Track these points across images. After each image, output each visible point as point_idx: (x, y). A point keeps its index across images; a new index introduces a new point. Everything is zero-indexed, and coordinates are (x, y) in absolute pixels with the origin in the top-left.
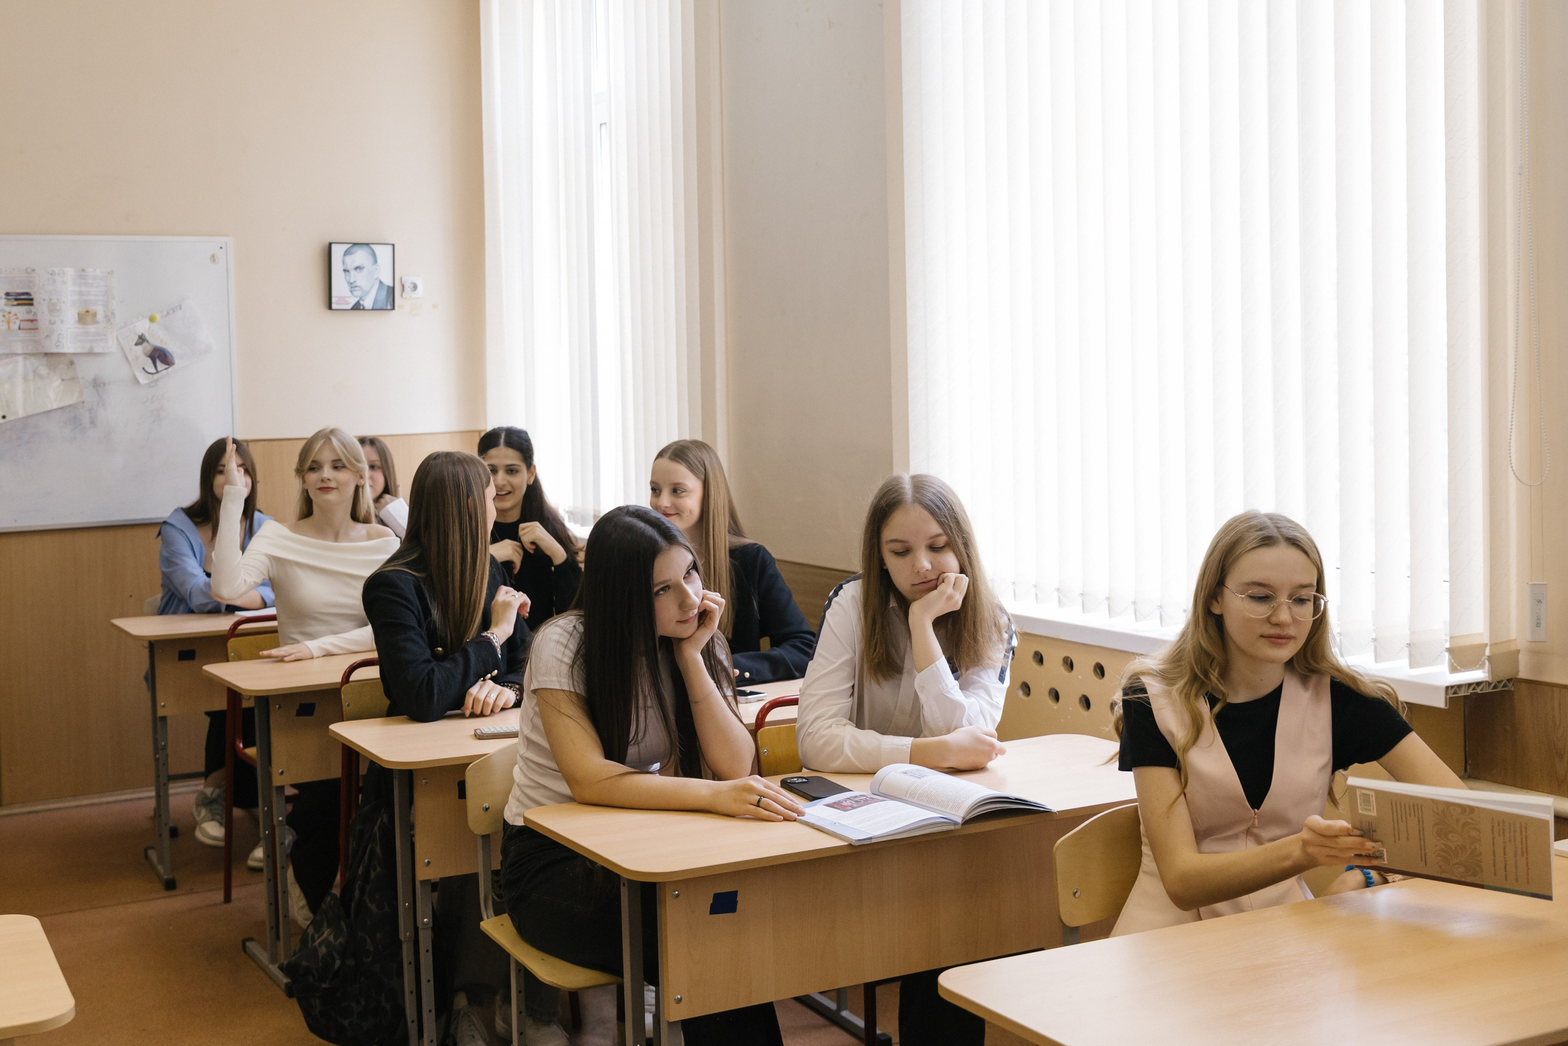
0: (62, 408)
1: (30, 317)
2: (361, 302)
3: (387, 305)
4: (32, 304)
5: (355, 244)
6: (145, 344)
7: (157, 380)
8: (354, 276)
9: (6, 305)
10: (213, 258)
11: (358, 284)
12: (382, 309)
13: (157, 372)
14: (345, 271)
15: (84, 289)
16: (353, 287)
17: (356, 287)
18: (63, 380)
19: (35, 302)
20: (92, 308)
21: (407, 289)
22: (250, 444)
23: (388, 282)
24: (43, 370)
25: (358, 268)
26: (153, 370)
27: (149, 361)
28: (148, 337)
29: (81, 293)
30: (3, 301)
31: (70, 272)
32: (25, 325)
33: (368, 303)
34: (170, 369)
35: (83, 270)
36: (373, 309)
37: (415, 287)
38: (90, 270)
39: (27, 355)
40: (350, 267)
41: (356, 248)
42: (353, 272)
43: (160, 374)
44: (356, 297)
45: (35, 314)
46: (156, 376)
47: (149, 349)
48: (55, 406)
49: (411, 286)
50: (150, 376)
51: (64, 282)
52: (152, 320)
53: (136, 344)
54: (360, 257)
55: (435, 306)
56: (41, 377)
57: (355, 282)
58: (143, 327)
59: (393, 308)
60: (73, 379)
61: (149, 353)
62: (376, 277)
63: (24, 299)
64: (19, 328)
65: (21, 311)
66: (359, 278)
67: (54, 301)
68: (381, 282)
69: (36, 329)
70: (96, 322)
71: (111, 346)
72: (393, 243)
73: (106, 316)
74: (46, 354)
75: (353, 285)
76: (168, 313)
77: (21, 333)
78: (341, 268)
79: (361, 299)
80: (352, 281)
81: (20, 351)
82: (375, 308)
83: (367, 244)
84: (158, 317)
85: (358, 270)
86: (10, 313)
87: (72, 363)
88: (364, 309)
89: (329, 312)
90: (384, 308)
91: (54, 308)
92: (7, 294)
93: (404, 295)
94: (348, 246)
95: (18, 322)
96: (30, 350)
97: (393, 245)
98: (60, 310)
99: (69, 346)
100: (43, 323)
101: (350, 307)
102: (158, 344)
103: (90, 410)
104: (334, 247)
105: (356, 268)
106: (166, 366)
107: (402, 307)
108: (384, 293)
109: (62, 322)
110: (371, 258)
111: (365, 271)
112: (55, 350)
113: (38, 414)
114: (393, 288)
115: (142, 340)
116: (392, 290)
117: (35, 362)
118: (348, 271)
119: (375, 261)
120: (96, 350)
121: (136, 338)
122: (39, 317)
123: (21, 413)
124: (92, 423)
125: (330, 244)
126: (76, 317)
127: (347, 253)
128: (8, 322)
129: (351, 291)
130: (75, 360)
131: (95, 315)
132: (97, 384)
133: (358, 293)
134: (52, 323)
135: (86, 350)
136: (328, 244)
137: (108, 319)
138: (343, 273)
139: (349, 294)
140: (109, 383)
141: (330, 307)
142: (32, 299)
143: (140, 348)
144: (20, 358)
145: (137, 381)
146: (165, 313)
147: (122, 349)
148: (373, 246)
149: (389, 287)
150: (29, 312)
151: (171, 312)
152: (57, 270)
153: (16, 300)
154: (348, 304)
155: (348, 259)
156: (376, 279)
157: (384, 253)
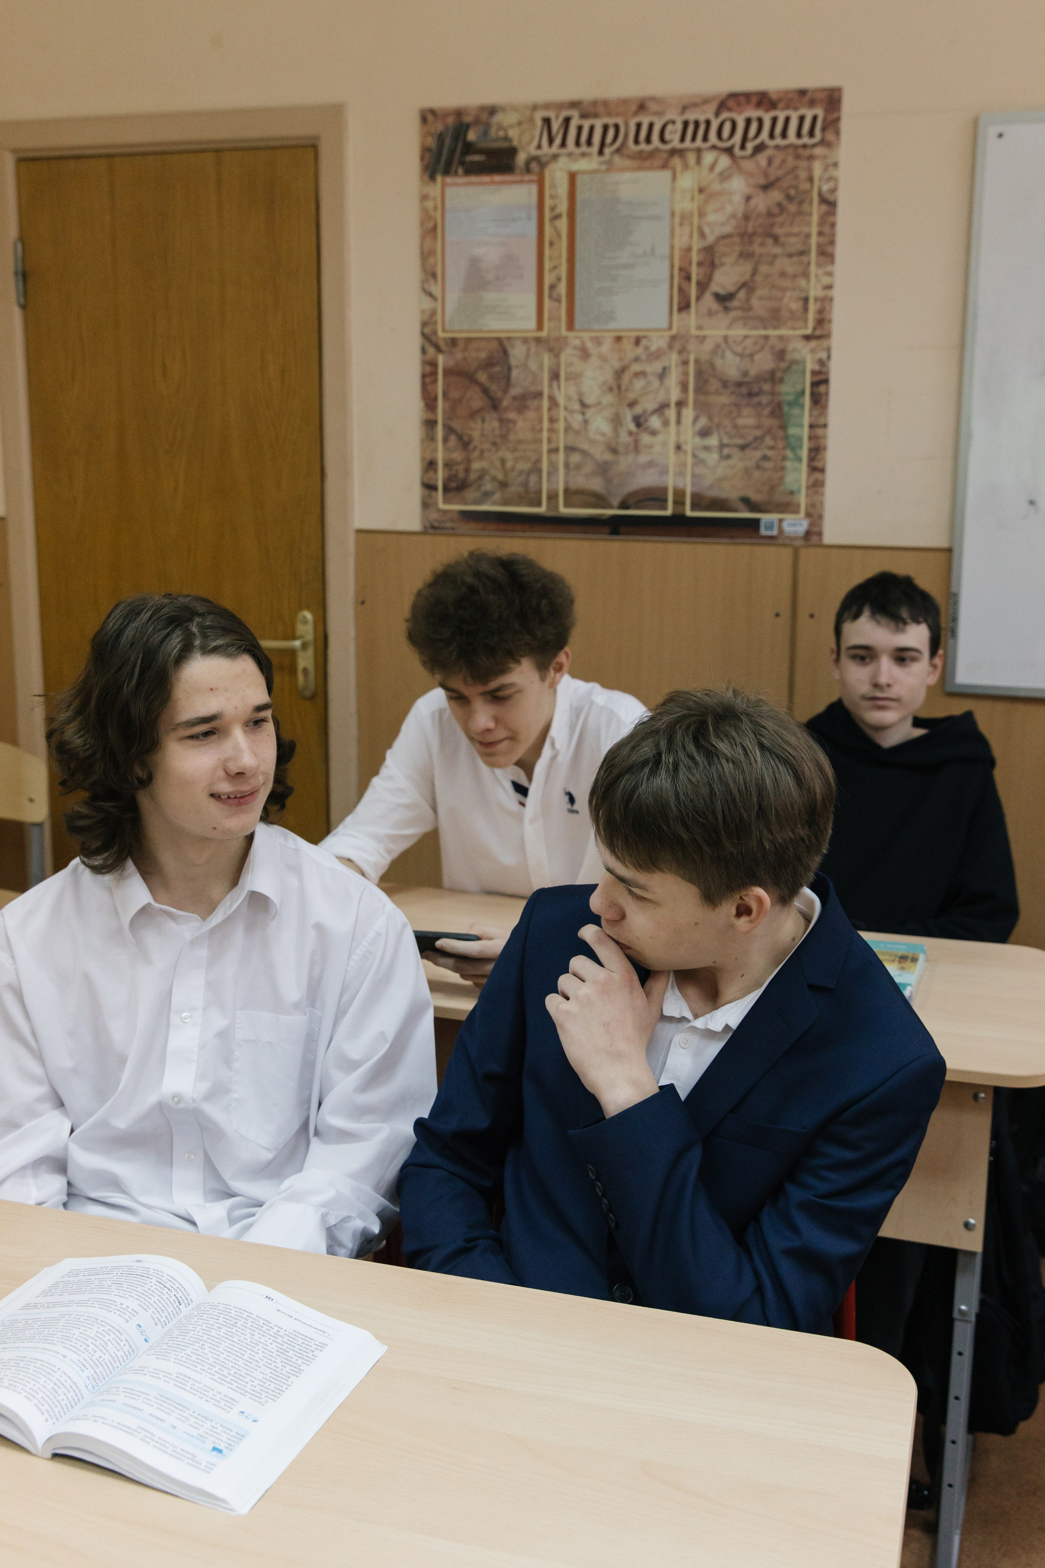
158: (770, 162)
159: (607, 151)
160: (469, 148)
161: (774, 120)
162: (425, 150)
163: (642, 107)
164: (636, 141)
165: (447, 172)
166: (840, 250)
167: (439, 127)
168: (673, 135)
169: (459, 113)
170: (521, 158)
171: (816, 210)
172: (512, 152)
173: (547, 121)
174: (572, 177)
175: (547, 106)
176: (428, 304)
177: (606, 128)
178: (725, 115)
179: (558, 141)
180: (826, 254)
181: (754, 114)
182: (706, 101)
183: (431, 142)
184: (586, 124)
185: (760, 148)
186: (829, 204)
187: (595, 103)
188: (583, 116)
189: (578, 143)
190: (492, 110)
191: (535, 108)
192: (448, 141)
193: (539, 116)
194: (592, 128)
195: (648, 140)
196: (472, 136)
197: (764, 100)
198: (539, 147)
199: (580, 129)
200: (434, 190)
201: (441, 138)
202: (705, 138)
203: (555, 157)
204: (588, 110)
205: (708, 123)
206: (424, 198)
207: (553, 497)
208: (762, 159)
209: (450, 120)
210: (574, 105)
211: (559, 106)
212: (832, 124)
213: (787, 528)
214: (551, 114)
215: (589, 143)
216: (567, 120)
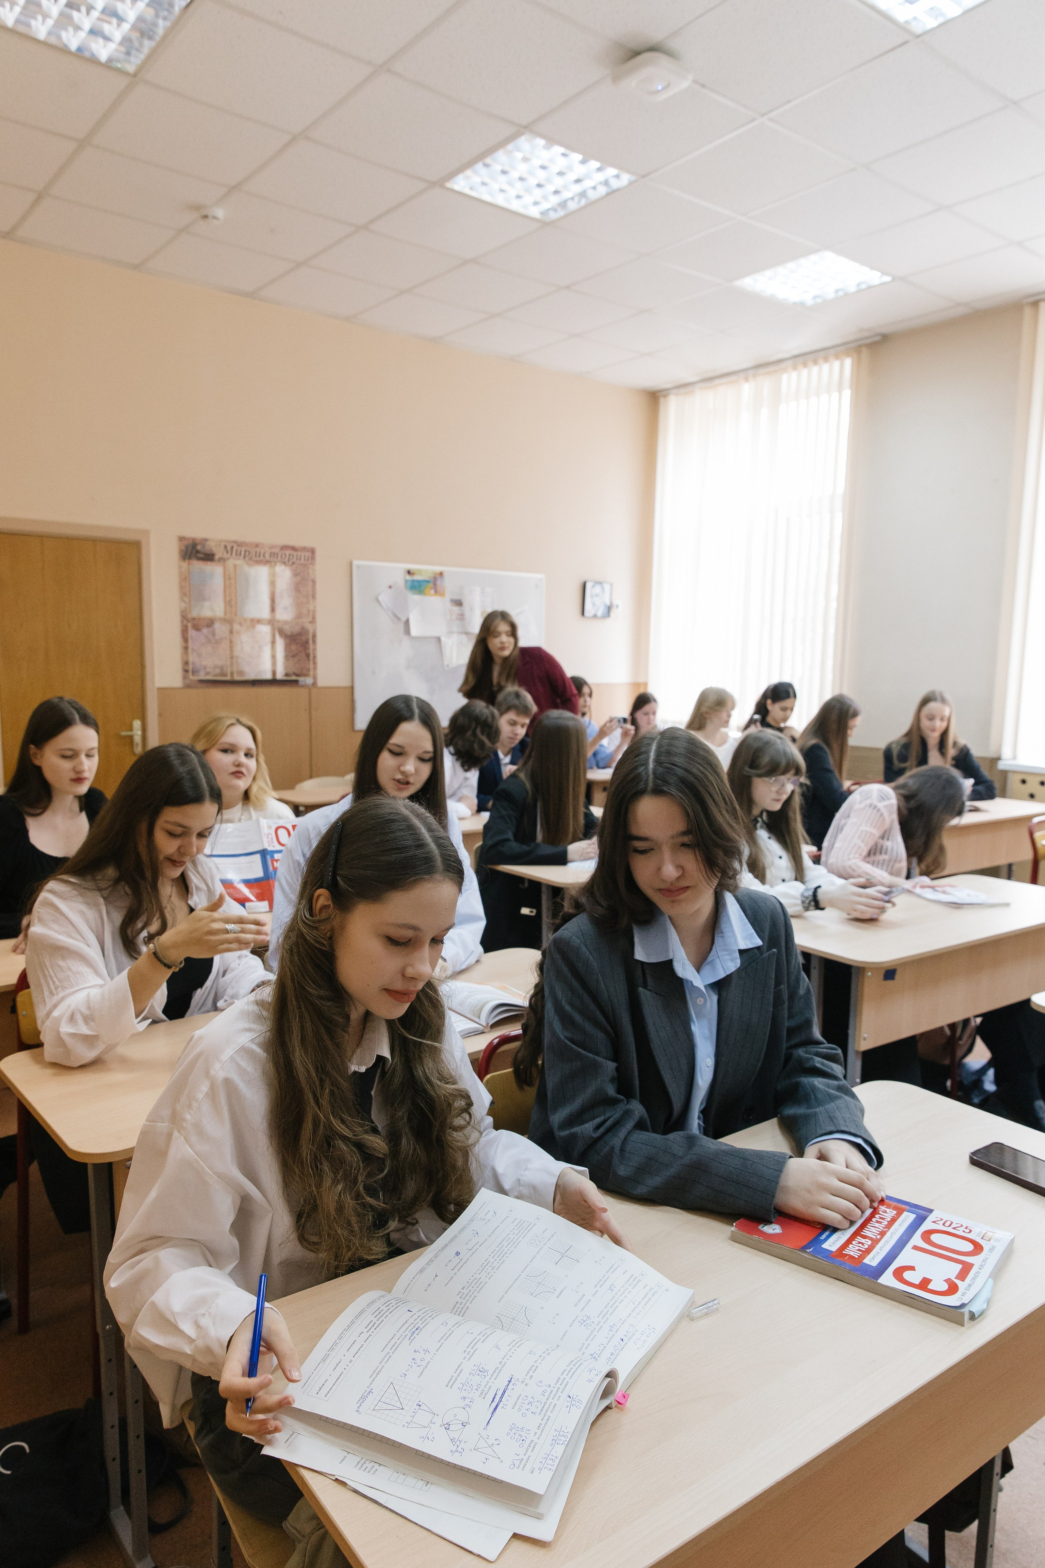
1: (461, 612)
2: (596, 613)
3: (607, 615)
4: (462, 606)
5: (595, 582)
8: (595, 599)
9: (451, 605)
10: (537, 586)
11: (596, 604)
12: (605, 618)
15: (483, 599)
16: (594, 604)
19: (464, 605)
23: (608, 603)
24: (465, 641)
25: (597, 595)
29: (482, 601)
30: (450, 603)
31: (478, 590)
32: (459, 616)
33: (600, 614)
35: (484, 589)
38: (486, 589)
39: (459, 633)
40: (594, 594)
41: (595, 584)
42: (595, 597)
44: (595, 610)
45: (463, 611)
51: (475, 595)
54: (598, 589)
55: (627, 617)
59: (610, 617)
62: (604, 600)
63: (459, 603)
64: (456, 618)
65: (456, 609)
66: (596, 601)
67: (472, 604)
68: (605, 603)
69: (464, 619)
74: (466, 632)
77: (456, 621)
78: (590, 595)
80: (594, 602)
81: (455, 630)
82: (603, 616)
83: (601, 583)
86: (452, 610)
88: (598, 617)
91: (471, 608)
92: (451, 600)
94: (592, 584)
95: (455, 614)
96: (460, 630)
98: (474, 610)
100: (467, 616)
101: (591, 615)
108: (606, 609)
110: (602, 590)
111: (600, 597)
114: (611, 607)
116: (609, 609)
117: (463, 637)
118: (593, 597)
119: (604, 592)
123: (455, 664)
127: (593, 586)
128: (451, 615)
129: (593, 608)
133: (596, 608)
134: (471, 616)
138: (590, 597)
142: (463, 603)
144: (456, 634)
148: (604, 585)
149: (609, 606)
150: (460, 610)
152: (473, 588)
153: (455, 603)
155: (593, 590)
157: (607, 587)
158: (297, 568)
159: (247, 558)
160: (198, 552)
161: (297, 555)
162: (181, 551)
163: (257, 546)
164: (256, 556)
165: (190, 558)
166: (318, 596)
167: (186, 543)
168: (267, 555)
169: (194, 540)
170: (217, 557)
171: (310, 583)
172: (213, 555)
173: (226, 547)
174: (235, 566)
175: (226, 541)
176: (183, 605)
177: (245, 551)
178: (283, 552)
179: (229, 553)
180: (314, 597)
181: (291, 552)
182: (275, 547)
183: (183, 548)
184: (239, 549)
185: (293, 563)
186: (314, 582)
187: (242, 543)
188: (238, 546)
189: (236, 554)
190: (206, 540)
191: (221, 541)
192: (190, 549)
193: (223, 544)
194: (241, 551)
195: (260, 556)
196: (199, 547)
197: (294, 549)
198: (223, 554)
199: (237, 550)
200: (185, 565)
201: (187, 547)
202: (277, 558)
203: (228, 559)
204: (240, 544)
205: (278, 554)
206: (180, 567)
207: (232, 674)
208: (294, 566)
209: (191, 541)
210: (235, 542)
211: (230, 542)
212: (313, 558)
213: (307, 681)
214: (227, 544)
215: (240, 555)
216: (232, 547)
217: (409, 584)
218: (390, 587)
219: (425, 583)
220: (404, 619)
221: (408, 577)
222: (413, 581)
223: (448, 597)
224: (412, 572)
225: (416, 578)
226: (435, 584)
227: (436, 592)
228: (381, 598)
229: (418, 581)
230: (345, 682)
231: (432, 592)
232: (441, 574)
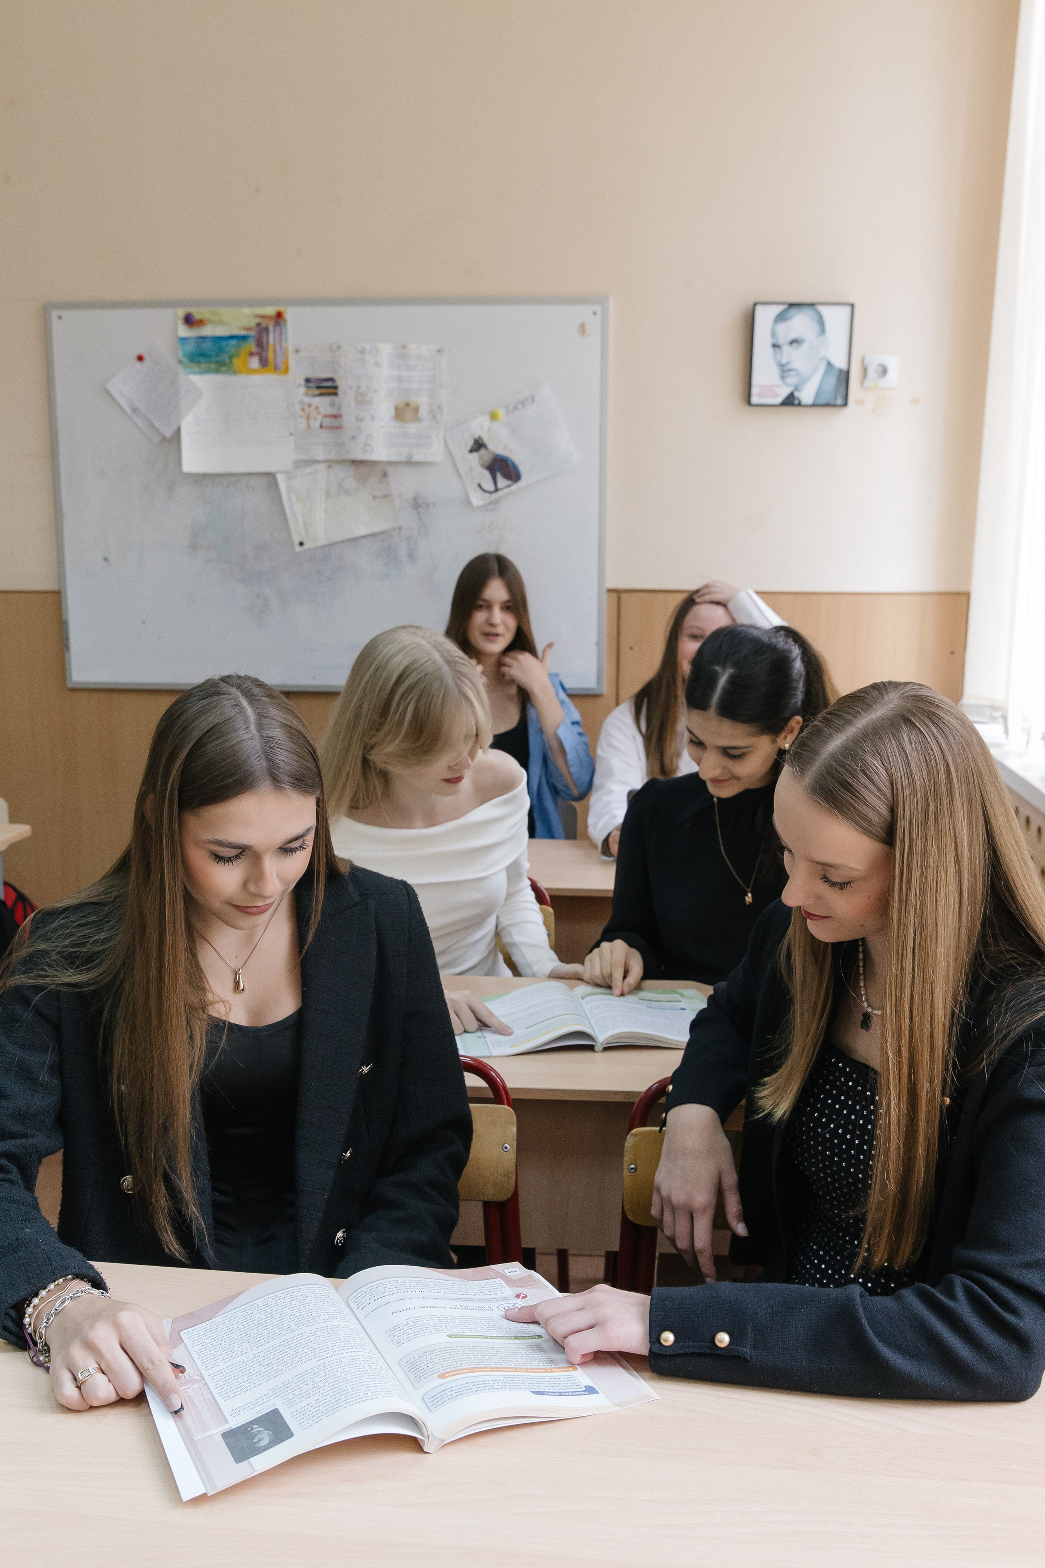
0: (373, 535)
1: (333, 411)
2: (797, 394)
3: (835, 398)
4: (335, 394)
5: (792, 305)
6: (483, 451)
7: (496, 502)
8: (789, 354)
9: (306, 394)
11: (793, 365)
12: (827, 405)
13: (497, 490)
14: (775, 346)
15: (404, 373)
16: (784, 370)
17: (789, 370)
18: (374, 497)
19: (340, 391)
20: (414, 400)
21: (872, 373)
22: (623, 596)
23: (840, 363)
24: (350, 483)
25: (794, 342)
26: (490, 486)
27: (487, 474)
28: (486, 441)
29: (400, 379)
30: (302, 390)
31: (386, 350)
32: (328, 422)
33: (806, 395)
34: (515, 487)
35: (404, 347)
36: (814, 405)
37: (884, 371)
38: (412, 347)
39: (330, 463)
40: (782, 340)
41: (793, 311)
42: (786, 349)
43: (499, 494)
44: (787, 385)
45: (339, 408)
46: (494, 496)
47: (487, 457)
48: (362, 531)
49: (880, 369)
50: (487, 495)
51: (377, 364)
52: (493, 417)
53: (471, 451)
54: (800, 323)
55: (915, 401)
56: (347, 493)
57: (789, 363)
58: (480, 427)
59: (845, 404)
60: (386, 496)
61: (487, 465)
62: (821, 355)
63: (327, 387)
64: (321, 427)
65: (323, 403)
66: (797, 358)
67: (363, 389)
68: (829, 364)
69: (339, 427)
70: (417, 419)
71: (435, 452)
72: (851, 300)
73: (431, 411)
74: (354, 462)
75: (786, 368)
76: (515, 408)
77: (324, 435)
78: (769, 341)
79: (797, 388)
80: (784, 361)
81: (321, 457)
82: (819, 401)
83: (811, 305)
84: (501, 413)
85: (795, 345)
86: (310, 405)
87: (385, 475)
88: (800, 404)
89: (748, 408)
90: (832, 403)
91: (362, 400)
92: (308, 380)
93: (866, 383)
94: (778, 309)
95: (320, 417)
96: (333, 456)
97: (852, 306)
98: (369, 402)
99: (380, 453)
100: (348, 420)
101: (779, 400)
102: (500, 451)
103: (409, 538)
104: (759, 310)
105: (792, 342)
106: (508, 482)
107: (860, 402)
108: (832, 381)
109: (372, 418)
110: (816, 327)
111: (805, 347)
112: (361, 457)
113: (343, 542)
114: (848, 373)
115: (478, 445)
116: (844, 377)
117: (342, 473)
118: (779, 347)
119: (823, 331)
120: (416, 458)
121: (471, 443)
122: (344, 411)
123: (322, 541)
124: (411, 556)
125: (755, 304)
126: (392, 412)
127: (781, 318)
128: (308, 418)
129: (783, 378)
130: (390, 470)
131: (417, 409)
132: (418, 504)
133: (792, 380)
134: (359, 419)
135: (403, 458)
136: (751, 304)
137: (434, 415)
138: (770, 350)
139: (778, 381)
140: (434, 504)
141: (749, 402)
142: (336, 388)
143: (475, 455)
144: (322, 467)
145: (468, 502)
146: (511, 407)
147: (451, 456)
148: (823, 309)
149: (841, 371)
150: (332, 405)
151: (520, 406)
152: (368, 346)
153: (318, 388)
154: (776, 396)
155: (781, 328)
156: (822, 359)
157: (836, 318)
217: (190, 348)
218: (140, 358)
219: (234, 342)
220: (168, 433)
221: (183, 331)
222: (203, 338)
223: (298, 372)
224: (197, 316)
225: (207, 331)
226: (261, 344)
227: (264, 363)
228: (112, 387)
229: (218, 339)
230: (47, 584)
231: (255, 363)
232: (279, 315)
